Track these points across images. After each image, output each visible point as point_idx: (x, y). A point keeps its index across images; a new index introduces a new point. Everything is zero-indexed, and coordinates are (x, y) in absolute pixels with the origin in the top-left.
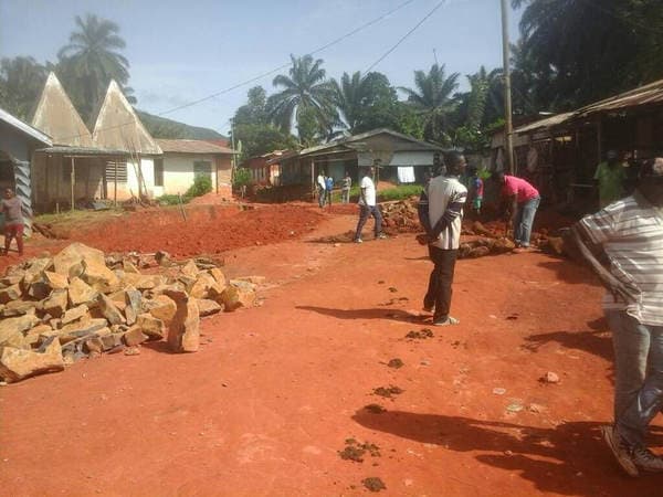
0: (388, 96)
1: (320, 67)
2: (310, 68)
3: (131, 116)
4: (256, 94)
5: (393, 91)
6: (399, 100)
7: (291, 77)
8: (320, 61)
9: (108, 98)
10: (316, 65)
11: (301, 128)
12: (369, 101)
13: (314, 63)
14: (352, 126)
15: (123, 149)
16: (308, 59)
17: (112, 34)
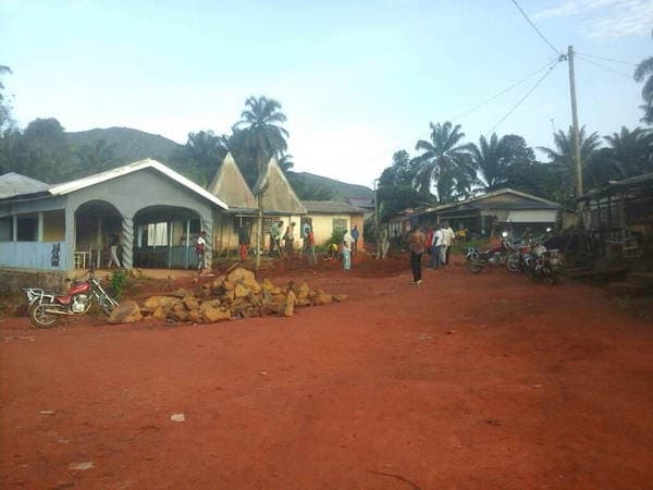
0: (526, 155)
1: (460, 131)
2: (450, 131)
3: (285, 185)
4: (400, 156)
5: (530, 151)
6: (537, 159)
7: (430, 141)
8: (459, 126)
9: (269, 171)
10: (456, 130)
11: (440, 187)
12: (506, 161)
13: (453, 128)
14: (490, 184)
15: (277, 210)
16: (448, 124)
17: (277, 110)
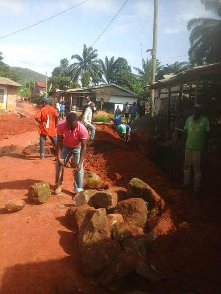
0: (127, 69)
1: (95, 53)
2: (91, 52)
4: (64, 62)
5: (129, 68)
6: (132, 72)
10: (94, 52)
11: (82, 81)
12: (117, 71)
14: (108, 82)
16: (91, 48)
